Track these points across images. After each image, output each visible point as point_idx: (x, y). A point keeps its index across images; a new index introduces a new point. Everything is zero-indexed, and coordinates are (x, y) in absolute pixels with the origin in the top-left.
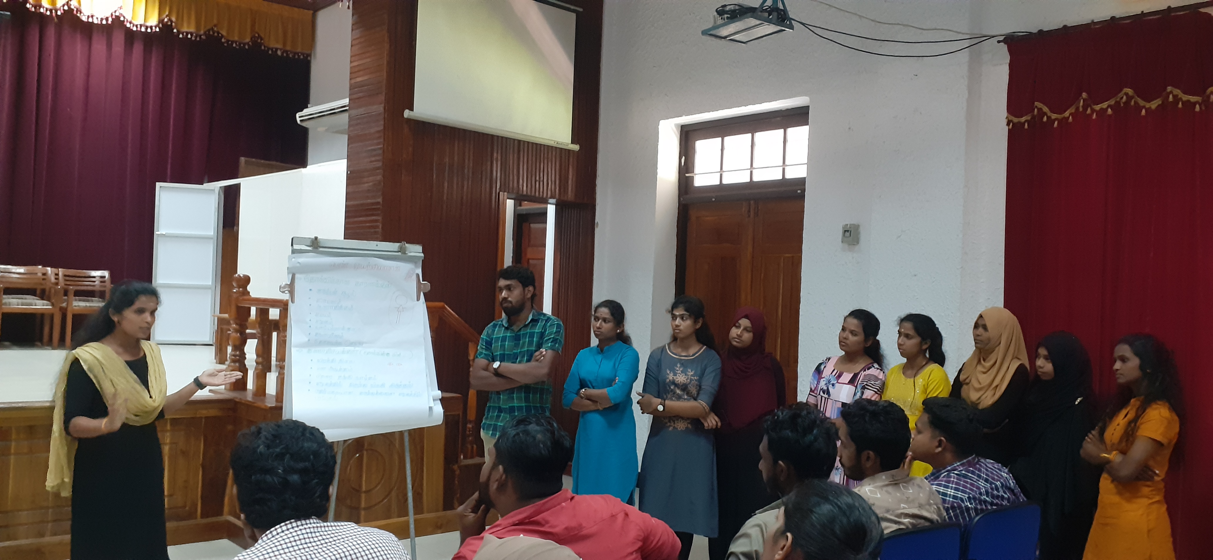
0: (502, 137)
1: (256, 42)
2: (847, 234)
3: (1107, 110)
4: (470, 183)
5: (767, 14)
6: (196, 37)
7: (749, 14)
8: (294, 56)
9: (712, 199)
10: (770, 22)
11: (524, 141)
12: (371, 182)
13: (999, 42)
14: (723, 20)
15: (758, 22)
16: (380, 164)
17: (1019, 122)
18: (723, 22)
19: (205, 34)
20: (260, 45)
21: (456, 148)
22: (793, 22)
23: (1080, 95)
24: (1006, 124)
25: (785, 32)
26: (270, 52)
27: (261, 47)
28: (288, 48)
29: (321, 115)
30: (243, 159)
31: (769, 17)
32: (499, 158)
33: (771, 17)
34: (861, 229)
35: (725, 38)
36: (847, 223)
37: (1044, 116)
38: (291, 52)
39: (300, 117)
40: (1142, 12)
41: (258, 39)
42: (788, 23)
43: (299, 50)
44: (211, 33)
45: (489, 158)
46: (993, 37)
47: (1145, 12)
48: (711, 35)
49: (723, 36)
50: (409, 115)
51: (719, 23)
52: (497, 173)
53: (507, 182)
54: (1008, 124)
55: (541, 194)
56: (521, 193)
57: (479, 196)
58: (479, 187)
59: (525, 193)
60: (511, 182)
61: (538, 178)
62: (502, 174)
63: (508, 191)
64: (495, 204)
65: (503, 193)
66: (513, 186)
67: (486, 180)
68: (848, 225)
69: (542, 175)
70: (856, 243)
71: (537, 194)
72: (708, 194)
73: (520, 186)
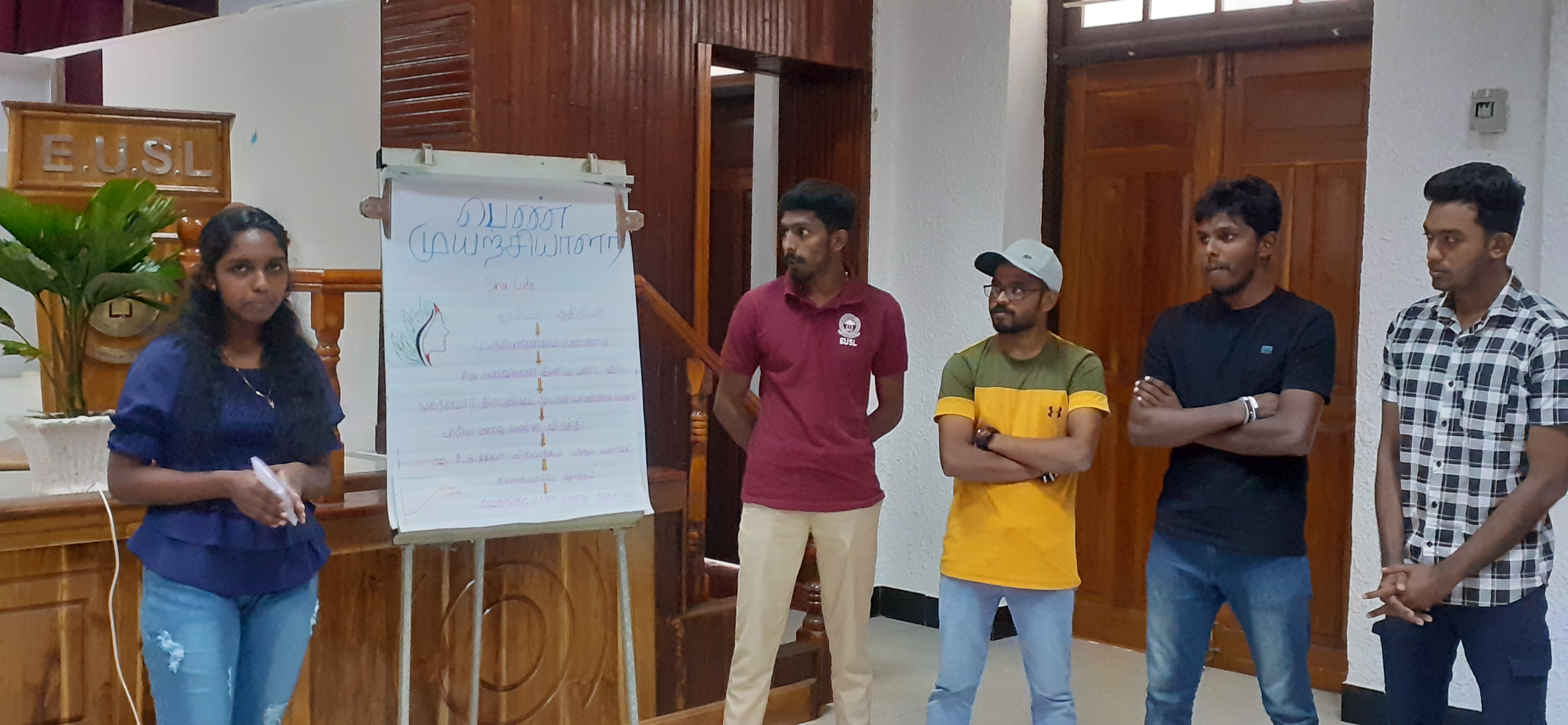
2: (1483, 109)
4: (642, 26)
9: (1127, 53)
34: (1512, 99)
52: (692, 3)
53: (711, 22)
55: (774, 47)
56: (737, 46)
57: (660, 51)
58: (660, 31)
59: (744, 47)
60: (718, 23)
61: (767, 16)
62: (702, 7)
63: (712, 41)
64: (690, 68)
65: (704, 45)
66: (722, 32)
67: (671, 17)
68: (1484, 91)
69: (774, 10)
70: (1500, 130)
71: (767, 48)
72: (1116, 44)
73: (736, 32)
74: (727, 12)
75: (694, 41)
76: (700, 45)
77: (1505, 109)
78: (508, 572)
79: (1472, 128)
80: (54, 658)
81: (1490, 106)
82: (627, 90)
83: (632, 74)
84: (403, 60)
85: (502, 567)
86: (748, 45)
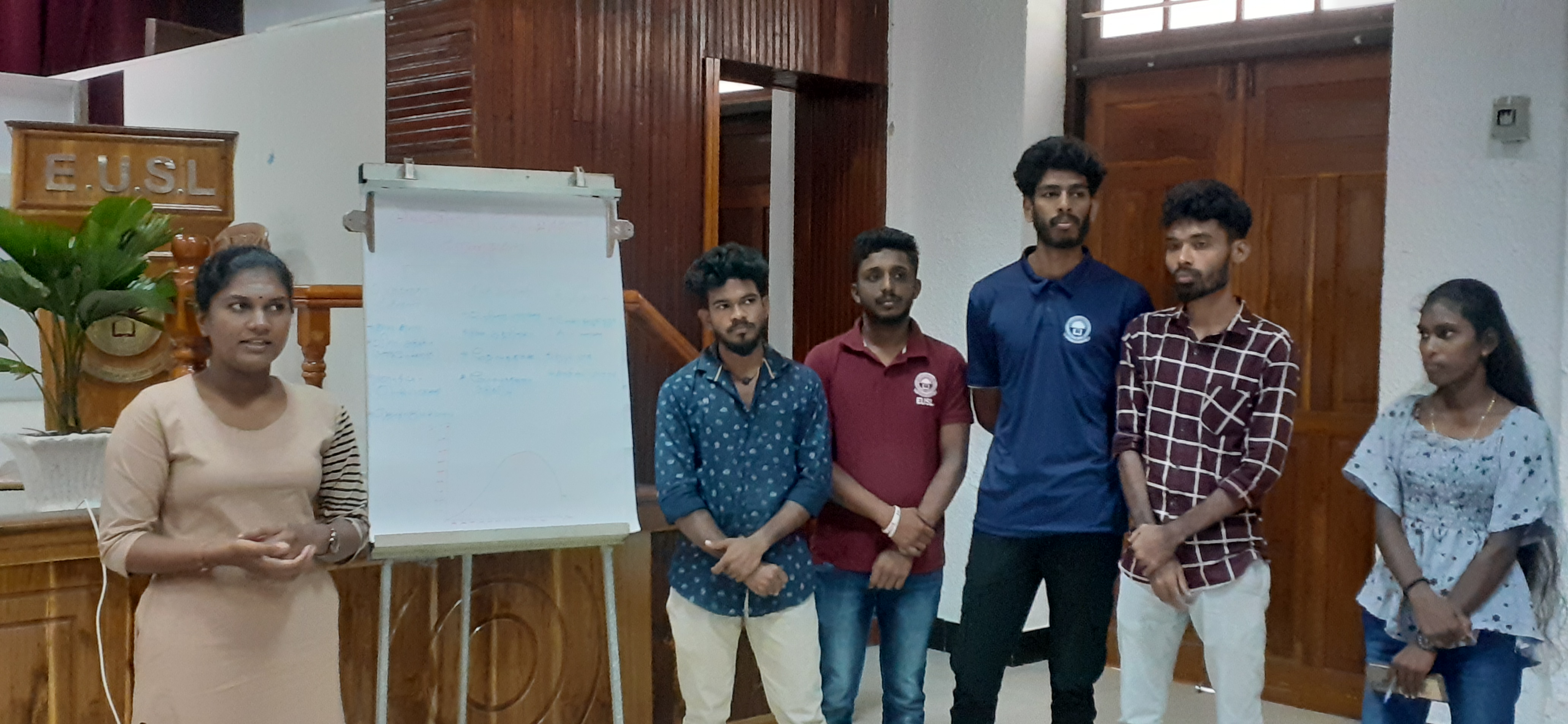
2: (1504, 119)
4: (648, 41)
9: (1145, 62)
34: (1532, 108)
52: (699, 15)
53: (719, 37)
55: (785, 62)
56: (746, 60)
57: (665, 66)
58: (666, 47)
59: (754, 61)
60: (727, 38)
61: (778, 30)
62: (710, 21)
64: (698, 83)
65: (712, 60)
66: (731, 46)
67: (678, 32)
68: (1506, 98)
69: (785, 24)
70: (1523, 138)
71: (777, 65)
72: (1137, 55)
73: (745, 47)
74: (735, 26)
75: (702, 57)
76: (708, 59)
77: (1527, 117)
78: (498, 589)
79: (1494, 136)
80: (41, 675)
81: (1510, 113)
82: (632, 105)
83: (638, 90)
84: (406, 78)
85: (492, 584)
86: (758, 59)
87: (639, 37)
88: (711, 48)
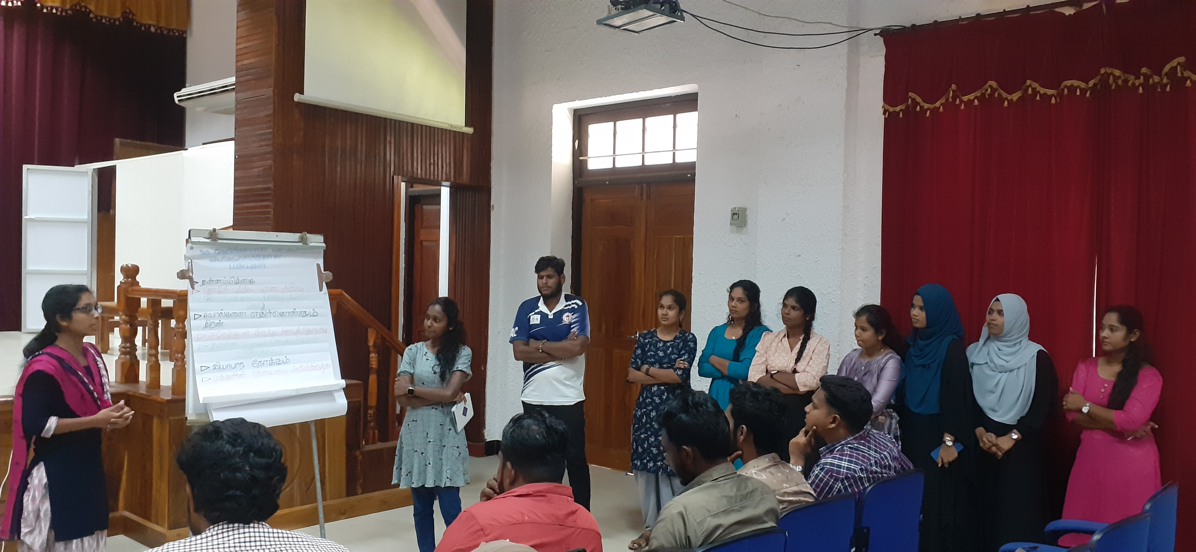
0: (395, 121)
1: (128, 19)
2: (736, 217)
3: (974, 102)
4: (363, 167)
5: (660, 5)
6: (62, 12)
7: (643, 6)
8: (169, 33)
9: (605, 182)
10: (662, 13)
11: (418, 125)
12: (262, 166)
13: (875, 35)
14: (617, 10)
15: (651, 13)
16: (270, 149)
17: (894, 112)
18: (617, 12)
19: (71, 9)
20: (132, 20)
21: (348, 131)
22: (684, 14)
23: (950, 86)
24: (883, 112)
25: (676, 23)
26: (143, 28)
27: (132, 23)
28: (162, 24)
29: (201, 95)
30: (117, 140)
31: (661, 8)
32: (393, 141)
33: (663, 8)
34: (748, 212)
35: (618, 27)
36: (735, 207)
37: (917, 106)
38: (166, 29)
39: (178, 97)
40: (1004, 10)
41: (129, 14)
42: (679, 14)
43: (174, 27)
44: (78, 8)
45: (382, 141)
46: (871, 30)
47: (1006, 10)
48: (606, 24)
49: (617, 25)
50: (299, 99)
51: (613, 14)
52: (391, 156)
53: (401, 165)
54: (884, 113)
55: (436, 177)
56: (415, 176)
57: (373, 180)
58: (373, 171)
59: (419, 176)
60: (404, 166)
61: (432, 161)
62: (396, 157)
63: (402, 174)
64: (390, 187)
65: (397, 177)
66: (407, 170)
67: (379, 164)
68: (736, 208)
69: (436, 158)
70: (743, 225)
71: (432, 177)
72: (602, 178)
73: (415, 169)
74: (410, 161)
75: (392, 174)
76: (395, 177)
77: (745, 216)
79: (731, 224)
81: (737, 215)
82: (355, 198)
84: (243, 185)
86: (422, 176)
87: (359, 166)
88: (397, 171)
